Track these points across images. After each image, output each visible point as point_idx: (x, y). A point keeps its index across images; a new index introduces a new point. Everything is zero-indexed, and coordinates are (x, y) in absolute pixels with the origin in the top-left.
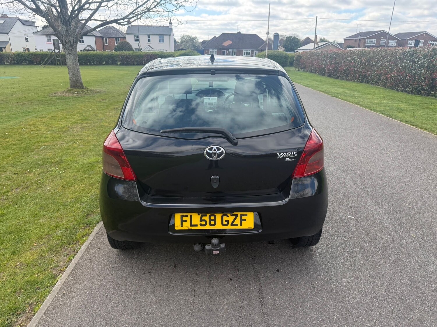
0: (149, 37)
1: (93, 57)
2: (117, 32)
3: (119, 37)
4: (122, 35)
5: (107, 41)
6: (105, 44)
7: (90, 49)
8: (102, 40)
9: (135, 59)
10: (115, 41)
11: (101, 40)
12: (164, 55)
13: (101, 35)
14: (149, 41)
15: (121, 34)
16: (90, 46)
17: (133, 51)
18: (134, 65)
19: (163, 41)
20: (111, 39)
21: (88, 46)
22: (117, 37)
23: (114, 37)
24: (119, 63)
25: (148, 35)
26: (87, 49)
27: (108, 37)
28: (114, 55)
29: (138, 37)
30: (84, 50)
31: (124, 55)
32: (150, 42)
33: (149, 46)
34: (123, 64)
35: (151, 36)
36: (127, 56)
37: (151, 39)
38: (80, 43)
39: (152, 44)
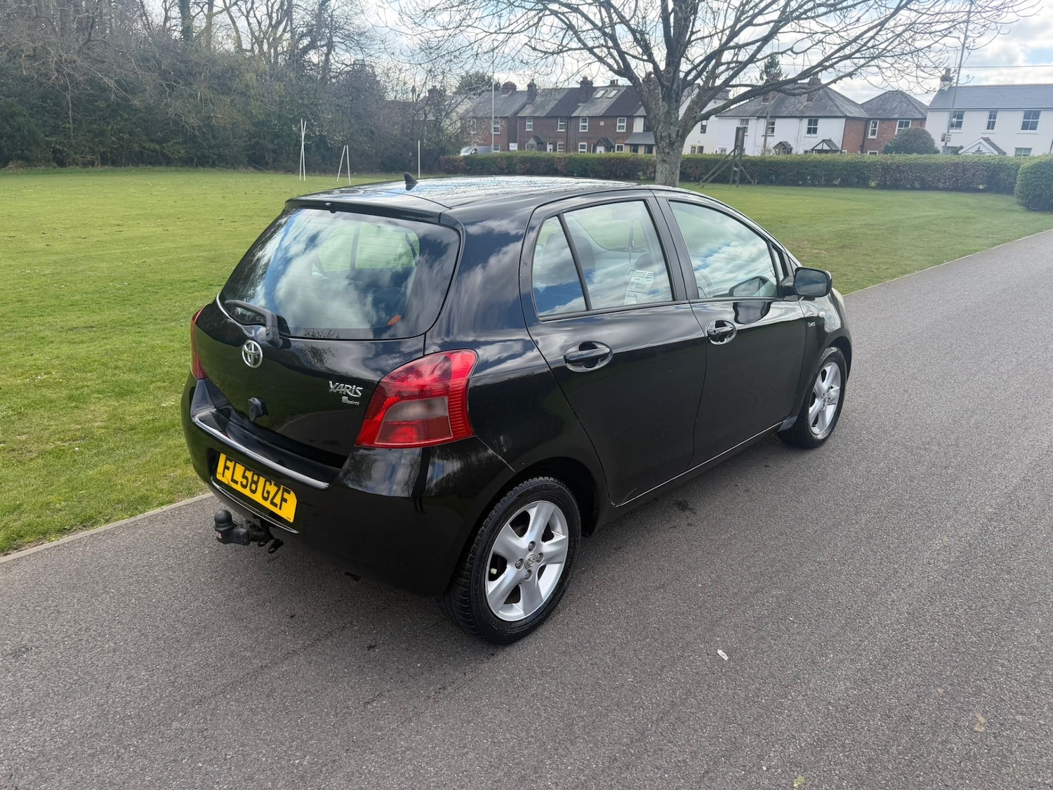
0: (993, 116)
1: (815, 166)
2: (908, 105)
3: (909, 117)
4: (921, 113)
5: (877, 129)
6: (870, 137)
7: (826, 147)
8: (863, 128)
9: (918, 174)
10: (897, 128)
11: (859, 127)
12: (1005, 165)
13: (865, 115)
14: (991, 126)
15: (919, 111)
16: (830, 140)
17: (937, 152)
18: (913, 188)
19: (1034, 127)
20: (887, 123)
21: (823, 141)
22: (906, 117)
23: (896, 119)
24: (873, 184)
25: (991, 112)
26: (819, 147)
27: (880, 119)
28: (865, 162)
29: (960, 117)
30: (813, 150)
31: (891, 164)
32: (993, 129)
33: (987, 140)
34: (883, 186)
35: (1000, 115)
36: (898, 167)
37: (997, 120)
38: (809, 135)
39: (996, 136)
